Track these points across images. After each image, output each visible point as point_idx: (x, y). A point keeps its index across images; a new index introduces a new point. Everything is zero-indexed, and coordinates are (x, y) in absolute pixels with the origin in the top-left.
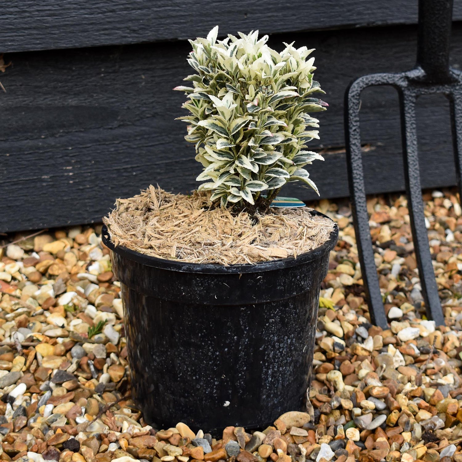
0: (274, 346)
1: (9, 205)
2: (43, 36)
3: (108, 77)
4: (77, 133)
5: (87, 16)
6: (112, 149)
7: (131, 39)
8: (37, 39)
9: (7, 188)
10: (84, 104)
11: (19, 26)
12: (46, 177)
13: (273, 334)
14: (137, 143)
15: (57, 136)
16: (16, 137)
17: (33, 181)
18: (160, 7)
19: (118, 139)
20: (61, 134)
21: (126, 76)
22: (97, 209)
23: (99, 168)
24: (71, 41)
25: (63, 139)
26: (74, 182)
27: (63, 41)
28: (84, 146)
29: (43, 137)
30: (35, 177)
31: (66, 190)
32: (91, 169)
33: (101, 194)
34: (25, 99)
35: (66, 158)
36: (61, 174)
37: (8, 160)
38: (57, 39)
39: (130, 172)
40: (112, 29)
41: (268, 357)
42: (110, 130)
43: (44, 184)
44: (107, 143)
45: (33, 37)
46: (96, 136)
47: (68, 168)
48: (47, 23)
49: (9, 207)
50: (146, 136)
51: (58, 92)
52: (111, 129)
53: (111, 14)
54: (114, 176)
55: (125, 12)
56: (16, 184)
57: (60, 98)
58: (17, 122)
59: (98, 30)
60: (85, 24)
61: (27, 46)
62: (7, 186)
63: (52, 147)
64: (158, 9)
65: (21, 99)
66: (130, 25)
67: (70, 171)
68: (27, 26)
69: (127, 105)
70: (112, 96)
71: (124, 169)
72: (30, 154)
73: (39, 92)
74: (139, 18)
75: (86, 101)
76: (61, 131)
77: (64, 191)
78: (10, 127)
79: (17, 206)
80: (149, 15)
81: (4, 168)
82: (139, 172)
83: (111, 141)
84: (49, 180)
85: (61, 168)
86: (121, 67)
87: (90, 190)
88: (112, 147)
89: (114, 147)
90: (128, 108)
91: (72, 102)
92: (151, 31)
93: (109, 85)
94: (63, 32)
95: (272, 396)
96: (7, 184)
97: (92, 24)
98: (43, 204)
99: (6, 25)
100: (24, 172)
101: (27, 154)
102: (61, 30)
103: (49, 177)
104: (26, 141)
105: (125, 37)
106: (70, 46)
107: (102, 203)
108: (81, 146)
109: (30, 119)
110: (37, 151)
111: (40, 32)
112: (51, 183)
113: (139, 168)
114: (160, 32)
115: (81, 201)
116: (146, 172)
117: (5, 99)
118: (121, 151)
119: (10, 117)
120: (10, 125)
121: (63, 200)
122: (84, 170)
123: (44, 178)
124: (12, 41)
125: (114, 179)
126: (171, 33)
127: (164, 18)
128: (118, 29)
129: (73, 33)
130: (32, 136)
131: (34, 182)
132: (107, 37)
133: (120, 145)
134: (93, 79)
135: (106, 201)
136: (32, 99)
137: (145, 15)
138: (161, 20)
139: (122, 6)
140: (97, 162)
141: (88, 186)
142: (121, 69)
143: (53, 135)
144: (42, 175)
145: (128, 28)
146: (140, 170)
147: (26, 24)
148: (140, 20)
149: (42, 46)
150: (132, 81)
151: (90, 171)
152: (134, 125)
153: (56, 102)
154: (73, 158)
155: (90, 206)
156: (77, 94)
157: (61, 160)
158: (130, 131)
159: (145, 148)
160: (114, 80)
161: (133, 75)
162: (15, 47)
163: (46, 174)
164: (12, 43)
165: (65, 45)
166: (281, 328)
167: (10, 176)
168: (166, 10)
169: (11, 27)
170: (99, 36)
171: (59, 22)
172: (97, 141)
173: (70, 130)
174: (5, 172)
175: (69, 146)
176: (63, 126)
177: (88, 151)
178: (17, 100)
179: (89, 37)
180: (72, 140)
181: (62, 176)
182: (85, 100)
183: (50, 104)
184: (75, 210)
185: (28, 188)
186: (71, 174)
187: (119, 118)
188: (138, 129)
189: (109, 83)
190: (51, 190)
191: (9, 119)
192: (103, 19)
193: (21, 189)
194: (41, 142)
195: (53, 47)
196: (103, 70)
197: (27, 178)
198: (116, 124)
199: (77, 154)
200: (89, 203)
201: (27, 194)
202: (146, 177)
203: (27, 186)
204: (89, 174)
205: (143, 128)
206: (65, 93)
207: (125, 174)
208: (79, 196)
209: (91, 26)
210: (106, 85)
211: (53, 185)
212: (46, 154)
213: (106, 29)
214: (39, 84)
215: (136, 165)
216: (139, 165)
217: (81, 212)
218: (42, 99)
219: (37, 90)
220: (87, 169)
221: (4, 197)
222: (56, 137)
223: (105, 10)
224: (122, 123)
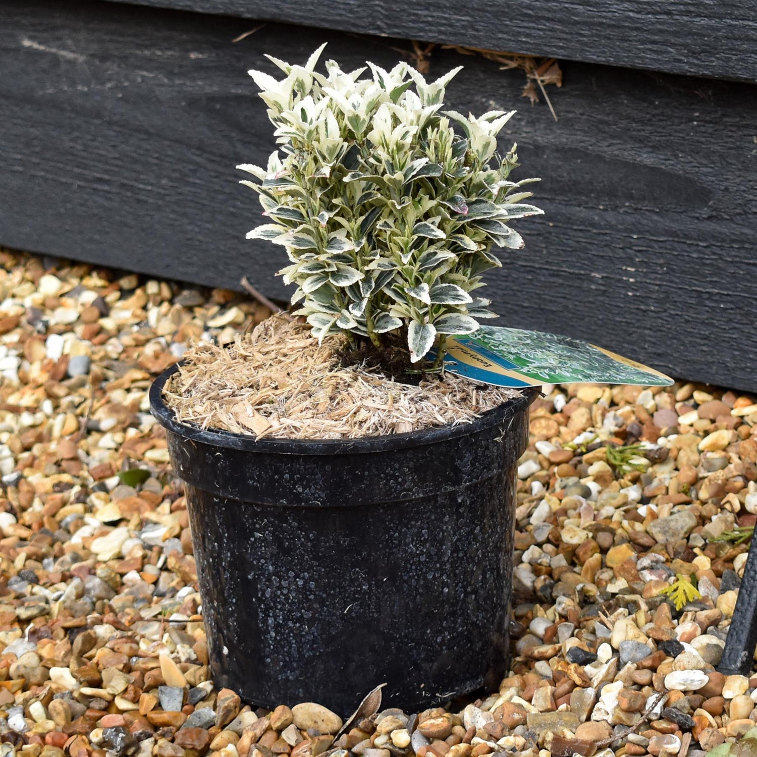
0: (269, 580)
1: (543, 307)
2: (569, 37)
3: (703, 129)
4: (647, 213)
5: (631, 14)
6: (695, 255)
7: (689, 67)
8: (560, 39)
9: (543, 279)
10: (663, 167)
11: (540, 14)
12: (597, 275)
13: (265, 559)
14: (734, 253)
15: (621, 211)
16: (566, 199)
17: (578, 277)
18: (736, 19)
19: (705, 240)
20: (626, 209)
21: (729, 133)
22: (659, 351)
23: (671, 282)
24: (604, 52)
25: (628, 218)
26: (634, 296)
27: (592, 50)
28: (655, 238)
29: (601, 207)
30: (582, 272)
31: (622, 305)
32: (660, 279)
33: (669, 326)
34: (585, 138)
35: (629, 251)
36: (618, 277)
37: (550, 233)
38: (586, 44)
39: (716, 301)
40: (663, 43)
41: (263, 594)
42: (696, 221)
43: (593, 287)
44: (688, 242)
45: (555, 35)
46: (675, 226)
47: (629, 269)
48: (576, 15)
49: (542, 309)
50: (747, 246)
51: (631, 137)
52: (698, 218)
53: (665, 17)
54: (693, 301)
55: (686, 18)
56: (556, 275)
57: (632, 149)
58: (569, 174)
59: (643, 42)
60: (627, 27)
61: (545, 48)
62: (544, 275)
63: (612, 227)
64: (734, 23)
65: (579, 137)
66: (689, 41)
67: (630, 275)
68: (550, 15)
69: (726, 184)
70: (705, 162)
71: (707, 293)
72: (581, 230)
73: (604, 132)
74: (704, 32)
75: (668, 162)
76: (627, 204)
77: (618, 306)
78: (559, 179)
79: (553, 312)
80: (719, 30)
81: (543, 245)
82: (729, 306)
83: (695, 239)
84: (601, 282)
85: (620, 266)
86: (724, 115)
87: (654, 315)
88: (695, 251)
89: (699, 252)
90: (727, 189)
91: (647, 159)
92: (718, 58)
93: (703, 143)
94: (596, 35)
95: (281, 664)
96: (544, 271)
97: (637, 29)
98: (587, 319)
99: (524, 8)
100: (570, 259)
101: (576, 230)
102: (594, 31)
103: (600, 276)
104: (577, 209)
105: (680, 61)
106: (602, 60)
107: (669, 343)
108: (652, 238)
109: (587, 173)
110: (590, 229)
111: (566, 29)
112: (602, 288)
113: (729, 298)
114: (731, 64)
115: (639, 331)
116: (740, 308)
117: (559, 131)
118: (708, 262)
119: (560, 163)
120: (559, 176)
121: (615, 321)
122: (650, 279)
123: (594, 277)
124: (527, 36)
125: (690, 306)
126: (746, 68)
127: (740, 39)
128: (673, 45)
129: (609, 39)
130: (586, 203)
131: (580, 279)
132: (655, 56)
133: (707, 251)
134: (682, 126)
135: (675, 341)
136: (593, 141)
137: (713, 29)
138: (735, 42)
139: (682, 7)
140: (671, 271)
141: (652, 308)
142: (725, 119)
143: (615, 208)
144: (592, 271)
145: (685, 46)
146: (731, 302)
147: (549, 11)
148: (705, 36)
149: (565, 53)
150: (738, 143)
151: (658, 282)
152: (732, 220)
153: (626, 153)
154: (638, 254)
155: (649, 341)
156: (655, 148)
157: (621, 253)
158: (726, 230)
159: (744, 267)
160: (711, 135)
161: (741, 133)
162: (531, 47)
163: (597, 270)
164: (528, 40)
165: (595, 57)
166: (278, 553)
167: (549, 260)
168: (744, 27)
169: (530, 12)
170: (644, 52)
171: (593, 17)
172: (674, 234)
173: (640, 206)
174: (545, 252)
175: (634, 233)
176: (630, 197)
177: (661, 248)
178: (574, 137)
179: (629, 51)
180: (640, 223)
181: (620, 280)
182: (666, 160)
183: (616, 156)
184: (629, 343)
185: (570, 286)
186: (632, 280)
187: (711, 203)
188: (738, 230)
189: (703, 140)
190: (601, 298)
191: (559, 167)
192: (653, 24)
193: (561, 285)
194: (597, 215)
195: (578, 58)
196: (697, 114)
197: (572, 271)
198: (705, 212)
199: (645, 249)
200: (650, 336)
201: (568, 297)
202: (739, 317)
203: (570, 283)
204: (657, 288)
205: (746, 231)
206: (641, 141)
207: (708, 303)
208: (638, 320)
209: (635, 33)
210: (698, 142)
211: (604, 291)
212: (602, 237)
213: (654, 42)
214: (606, 118)
215: (725, 293)
216: (730, 293)
217: (635, 348)
218: (606, 144)
219: (601, 126)
220: (656, 279)
221: (538, 292)
222: (619, 212)
223: (658, 9)
224: (714, 213)
